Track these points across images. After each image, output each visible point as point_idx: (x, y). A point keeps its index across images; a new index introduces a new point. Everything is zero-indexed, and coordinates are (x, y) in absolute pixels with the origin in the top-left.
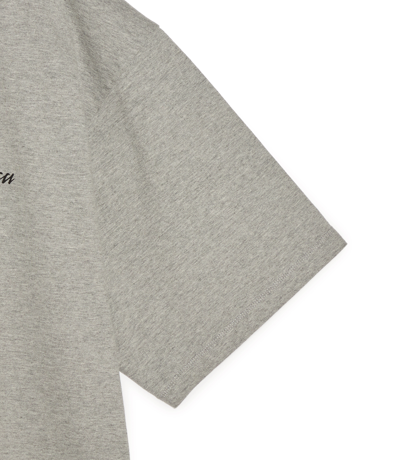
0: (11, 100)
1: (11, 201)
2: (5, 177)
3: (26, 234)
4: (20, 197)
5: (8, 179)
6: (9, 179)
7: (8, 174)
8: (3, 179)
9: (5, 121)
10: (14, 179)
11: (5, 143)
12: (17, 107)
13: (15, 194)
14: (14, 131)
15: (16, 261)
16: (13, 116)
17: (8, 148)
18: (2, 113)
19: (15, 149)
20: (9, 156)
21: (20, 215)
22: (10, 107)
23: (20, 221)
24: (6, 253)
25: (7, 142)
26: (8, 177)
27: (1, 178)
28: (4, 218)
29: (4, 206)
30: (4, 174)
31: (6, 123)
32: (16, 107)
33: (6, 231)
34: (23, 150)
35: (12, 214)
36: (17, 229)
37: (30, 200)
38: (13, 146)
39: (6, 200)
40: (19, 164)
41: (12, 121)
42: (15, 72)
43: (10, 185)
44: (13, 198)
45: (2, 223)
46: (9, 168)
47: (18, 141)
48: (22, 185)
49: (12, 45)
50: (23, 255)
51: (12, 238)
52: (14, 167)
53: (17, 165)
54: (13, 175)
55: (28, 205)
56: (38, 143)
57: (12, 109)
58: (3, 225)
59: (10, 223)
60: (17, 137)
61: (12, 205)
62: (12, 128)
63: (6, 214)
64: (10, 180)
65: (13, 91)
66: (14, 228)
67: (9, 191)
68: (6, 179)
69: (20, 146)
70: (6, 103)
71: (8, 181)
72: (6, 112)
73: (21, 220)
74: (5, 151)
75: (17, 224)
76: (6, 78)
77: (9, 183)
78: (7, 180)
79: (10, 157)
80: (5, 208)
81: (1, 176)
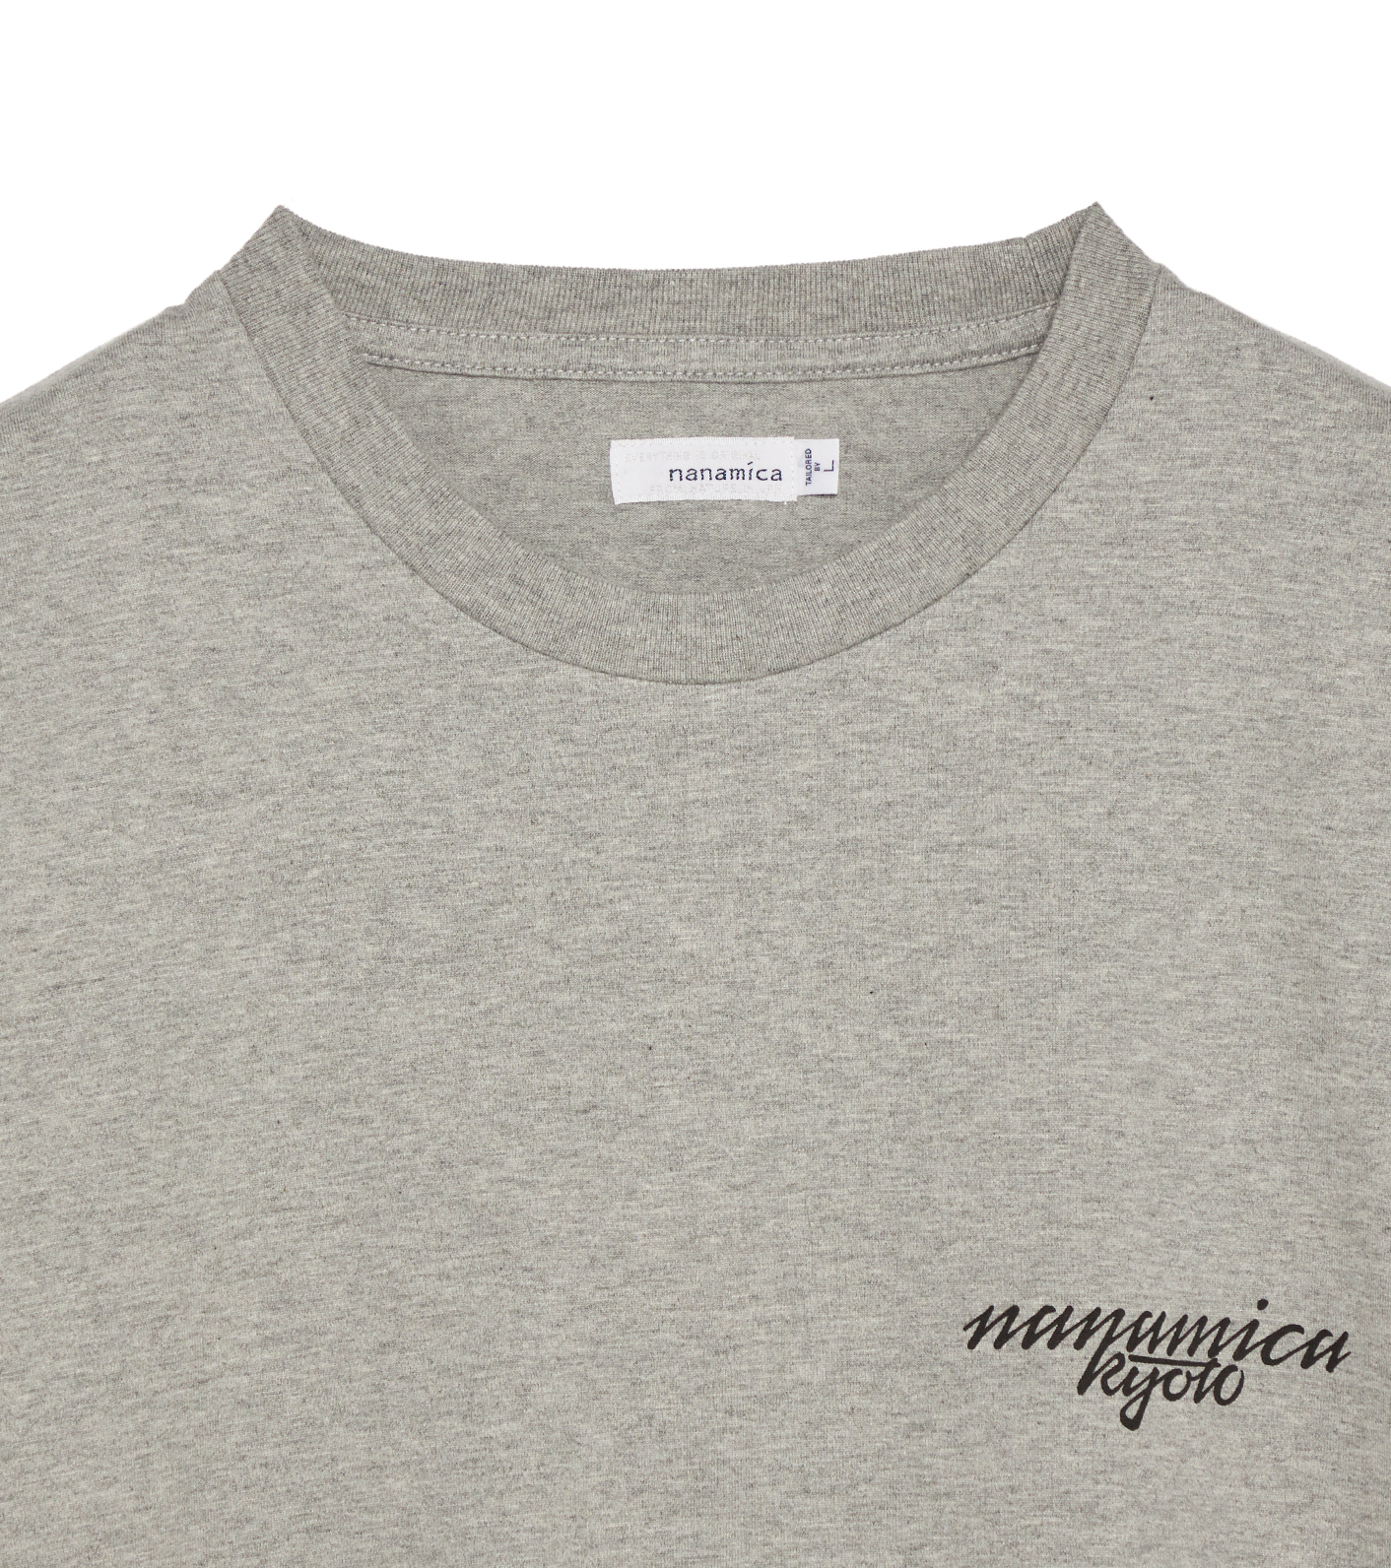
0: (1345, 1045)
1: (1335, 1437)
2: (1312, 1344)
4: (1369, 1425)
5: (1327, 1351)
6: (1330, 1353)
7: (1324, 1333)
8: (1305, 1350)
9: (1319, 1127)
10: (1348, 1354)
11: (1319, 1213)
12: (1366, 1075)
13: (1353, 1410)
14: (1354, 1167)
16: (1349, 1110)
17: (1327, 1233)
18: (1309, 1096)
19: (1354, 1236)
20: (1331, 1261)
21: (1367, 1493)
22: (1338, 1072)
23: (1369, 1517)
25: (1325, 1207)
26: (1326, 1343)
27: (1298, 1350)
28: (1305, 1505)
29: (1305, 1458)
30: (1311, 1333)
31: (1321, 1135)
32: (1362, 1073)
33: (1312, 1553)
35: (1336, 1490)
36: (1356, 1549)
38: (1350, 1226)
39: (1317, 1434)
40: (1368, 1297)
41: (1345, 1130)
42: (1362, 938)
43: (1332, 1375)
44: (1342, 1428)
45: (1296, 1524)
46: (1331, 1312)
47: (1369, 1208)
48: (1380, 1379)
49: (1353, 834)
52: (1348, 1307)
53: (1361, 1299)
54: (1345, 1336)
57: (1348, 1082)
58: (1301, 1529)
59: (1327, 1524)
60: (1363, 1191)
61: (1338, 1454)
62: (1347, 1155)
63: (1315, 1490)
64: (1331, 1358)
65: (1355, 1011)
66: (1344, 1545)
67: (1327, 1398)
68: (1318, 1351)
69: (1377, 1228)
70: (1327, 1055)
71: (1325, 1360)
72: (1321, 1094)
73: (1374, 1515)
74: (1316, 1244)
75: (1356, 1530)
76: (1326, 959)
77: (1330, 1367)
78: (1321, 1355)
79: (1335, 1266)
80: (1309, 1464)
81: (1298, 1340)
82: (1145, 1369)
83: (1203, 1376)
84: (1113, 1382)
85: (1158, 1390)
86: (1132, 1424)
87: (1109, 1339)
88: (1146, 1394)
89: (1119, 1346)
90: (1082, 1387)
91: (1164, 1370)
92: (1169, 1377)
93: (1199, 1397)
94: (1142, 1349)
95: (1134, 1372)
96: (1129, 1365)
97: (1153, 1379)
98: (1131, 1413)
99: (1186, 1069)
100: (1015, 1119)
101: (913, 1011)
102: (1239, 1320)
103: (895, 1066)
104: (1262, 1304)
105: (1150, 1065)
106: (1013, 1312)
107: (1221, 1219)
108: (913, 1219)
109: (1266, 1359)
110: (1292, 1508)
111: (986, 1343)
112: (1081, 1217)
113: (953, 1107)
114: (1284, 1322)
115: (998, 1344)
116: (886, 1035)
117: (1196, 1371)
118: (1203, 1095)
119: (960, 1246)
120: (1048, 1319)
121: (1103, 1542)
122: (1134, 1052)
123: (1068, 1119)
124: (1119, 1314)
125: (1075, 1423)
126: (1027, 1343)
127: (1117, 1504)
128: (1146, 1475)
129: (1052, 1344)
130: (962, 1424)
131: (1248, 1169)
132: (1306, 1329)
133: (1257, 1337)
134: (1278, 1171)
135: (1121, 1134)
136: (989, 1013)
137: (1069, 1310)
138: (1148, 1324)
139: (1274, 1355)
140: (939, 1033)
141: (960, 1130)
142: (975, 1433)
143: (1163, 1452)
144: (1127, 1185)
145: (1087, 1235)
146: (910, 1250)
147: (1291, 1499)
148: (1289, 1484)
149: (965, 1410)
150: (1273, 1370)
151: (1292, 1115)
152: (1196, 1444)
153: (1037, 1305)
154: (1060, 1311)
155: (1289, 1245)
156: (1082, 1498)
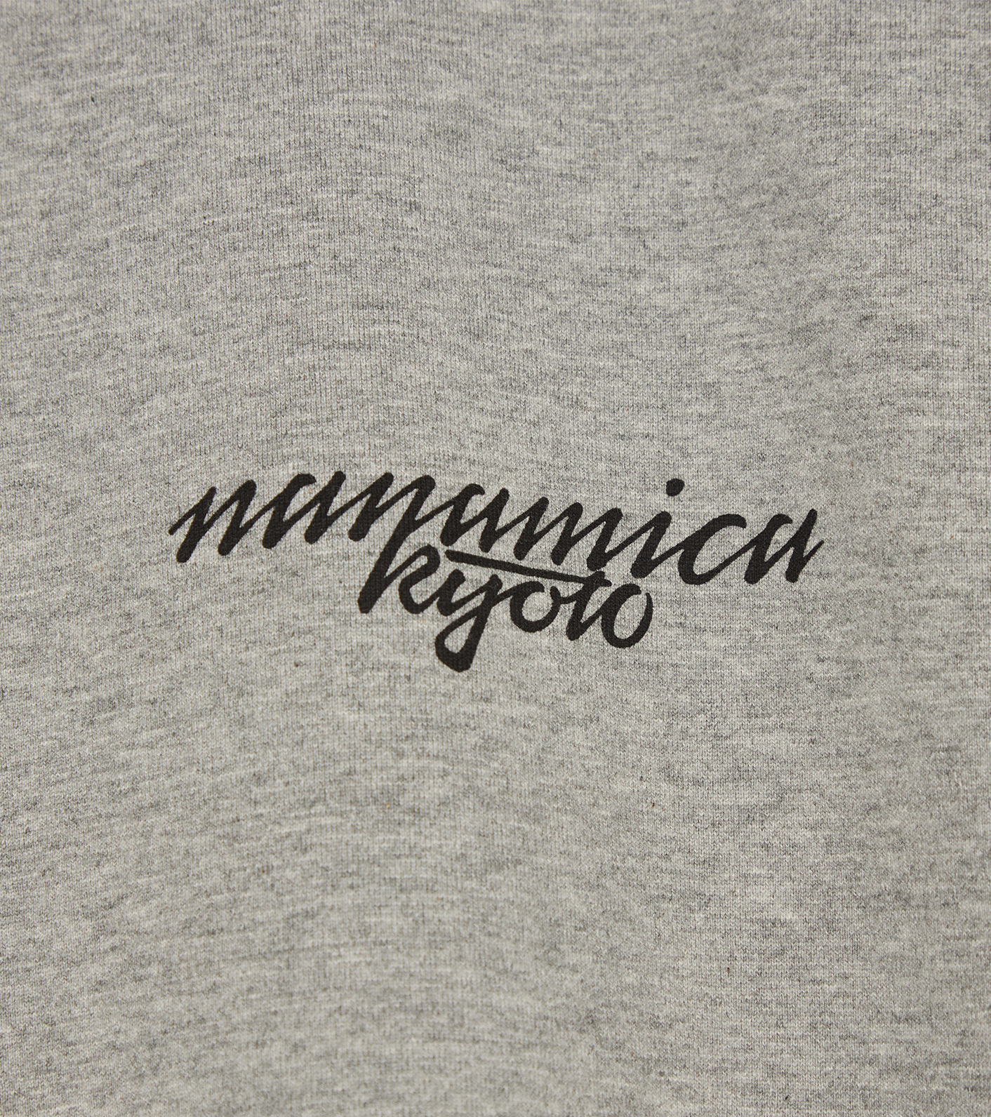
0: (771, 45)
1: (811, 687)
2: (761, 542)
3: (917, 889)
4: (863, 653)
5: (785, 549)
6: (791, 551)
7: (780, 520)
8: (749, 553)
9: (745, 190)
10: (821, 543)
11: (753, 328)
12: (809, 83)
13: (835, 636)
14: (802, 235)
15: (868, 1076)
16: (787, 146)
17: (772, 356)
18: (721, 147)
19: (812, 348)
20: (778, 403)
21: (868, 768)
22: (764, 91)
23: (876, 807)
24: (796, 1027)
25: (762, 315)
26: (783, 535)
27: (739, 554)
28: (771, 807)
29: (763, 729)
30: (756, 524)
31: (746, 203)
32: (802, 82)
33: (788, 884)
34: (862, 345)
35: (818, 775)
36: (860, 866)
37: (929, 659)
38: (803, 334)
39: (780, 688)
40: (842, 442)
41: (782, 180)
43: (796, 586)
44: (819, 670)
45: (757, 840)
46: (786, 483)
47: (832, 294)
48: (873, 570)
50: (909, 1033)
51: (831, 926)
52: (812, 468)
53: (832, 448)
54: (812, 517)
55: (923, 693)
56: (960, 291)
57: (780, 102)
58: (766, 847)
59: (809, 834)
60: (823, 268)
61: (819, 714)
62: (789, 222)
63: (785, 780)
66: (839, 864)
67: (792, 627)
68: (771, 552)
69: (846, 324)
70: (745, 71)
71: (783, 564)
73: (883, 802)
74: (752, 379)
75: (854, 836)
77: (792, 575)
78: (777, 557)
79: (788, 407)
80: (772, 738)
81: (736, 538)
82: (476, 576)
83: (581, 599)
84: (420, 592)
85: (501, 612)
86: (460, 661)
87: (409, 524)
88: (481, 616)
89: (429, 534)
90: (367, 600)
91: (510, 581)
92: (519, 595)
93: (576, 630)
94: (469, 542)
95: (456, 579)
96: (447, 568)
97: (492, 592)
98: (456, 642)
99: (519, 118)
100: (236, 190)
101: (71, 52)
102: (638, 511)
103: (47, 140)
104: (675, 487)
105: (459, 108)
106: (246, 492)
107: (598, 351)
108: (84, 373)
109: (688, 575)
110: (748, 815)
111: (207, 550)
112: (353, 334)
113: (141, 189)
114: (713, 511)
115: (225, 548)
116: (29, 95)
117: (567, 589)
118: (551, 158)
119: (159, 402)
120: (304, 496)
121: (415, 852)
122: (431, 85)
123: (324, 183)
124: (424, 485)
125: (359, 660)
126: (272, 538)
127: (434, 790)
128: (488, 746)
129: (312, 535)
130: (174, 687)
131: (636, 274)
132: (749, 518)
133: (670, 539)
134: (683, 273)
135: (414, 207)
136: (188, 36)
137: (339, 478)
138: (477, 505)
139: (700, 566)
140: (116, 79)
141: (153, 221)
142: (195, 696)
143: (519, 711)
144: (427, 284)
145: (362, 360)
146: (83, 423)
147: (745, 797)
148: (740, 775)
149: (177, 663)
150: (700, 591)
151: (700, 182)
152: (575, 705)
153: (285, 475)
154: (323, 480)
155: (710, 390)
156: (376, 782)
